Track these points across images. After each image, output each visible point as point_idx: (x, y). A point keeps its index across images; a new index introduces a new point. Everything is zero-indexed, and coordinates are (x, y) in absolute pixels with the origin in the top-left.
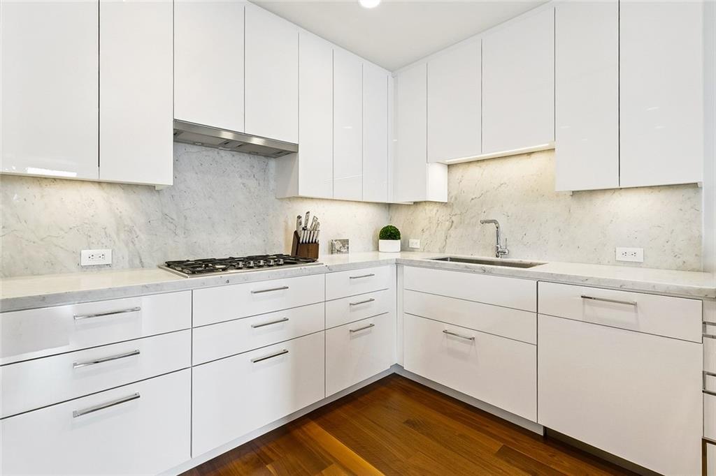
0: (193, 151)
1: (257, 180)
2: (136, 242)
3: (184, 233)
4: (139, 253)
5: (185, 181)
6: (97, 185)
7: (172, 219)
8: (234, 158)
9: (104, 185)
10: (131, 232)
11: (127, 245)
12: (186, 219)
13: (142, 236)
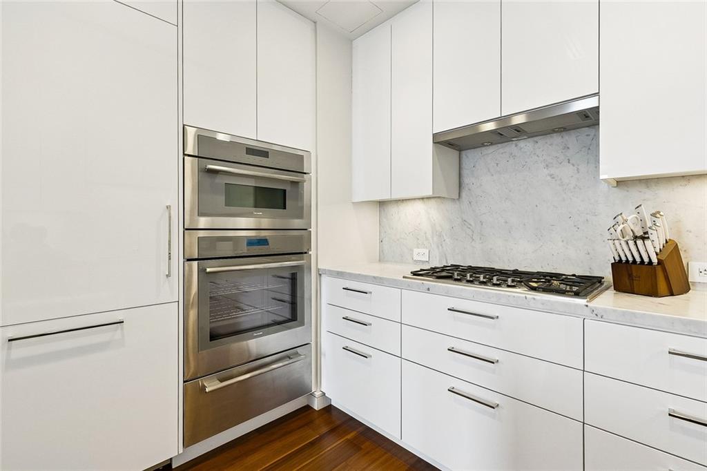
0: (489, 152)
1: (573, 165)
2: (444, 245)
3: (480, 238)
4: (445, 255)
5: (481, 185)
6: (421, 201)
7: (470, 225)
8: (537, 146)
9: (425, 200)
10: (440, 236)
11: (438, 247)
12: (482, 224)
13: (447, 240)
